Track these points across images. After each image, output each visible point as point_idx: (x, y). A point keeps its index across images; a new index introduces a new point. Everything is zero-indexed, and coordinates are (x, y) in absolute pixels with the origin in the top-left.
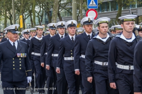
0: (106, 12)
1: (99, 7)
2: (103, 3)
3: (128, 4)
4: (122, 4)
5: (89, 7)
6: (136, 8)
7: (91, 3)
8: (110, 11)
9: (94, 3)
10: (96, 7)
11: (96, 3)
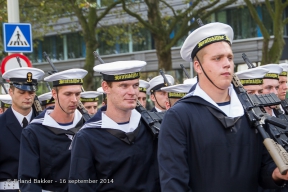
0: (55, 61)
1: (35, 49)
2: (47, 39)
3: (110, 43)
4: (95, 42)
5: (9, 49)
6: (131, 52)
7: (14, 38)
8: (66, 59)
9: (23, 38)
10: (29, 49)
11: (28, 38)
